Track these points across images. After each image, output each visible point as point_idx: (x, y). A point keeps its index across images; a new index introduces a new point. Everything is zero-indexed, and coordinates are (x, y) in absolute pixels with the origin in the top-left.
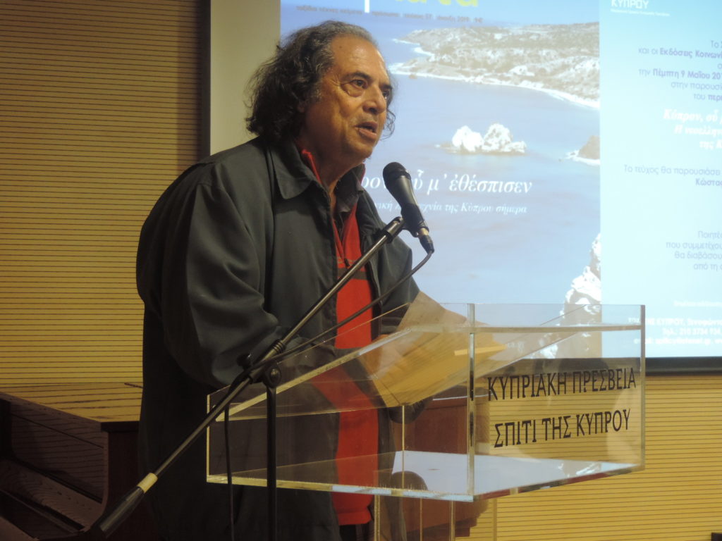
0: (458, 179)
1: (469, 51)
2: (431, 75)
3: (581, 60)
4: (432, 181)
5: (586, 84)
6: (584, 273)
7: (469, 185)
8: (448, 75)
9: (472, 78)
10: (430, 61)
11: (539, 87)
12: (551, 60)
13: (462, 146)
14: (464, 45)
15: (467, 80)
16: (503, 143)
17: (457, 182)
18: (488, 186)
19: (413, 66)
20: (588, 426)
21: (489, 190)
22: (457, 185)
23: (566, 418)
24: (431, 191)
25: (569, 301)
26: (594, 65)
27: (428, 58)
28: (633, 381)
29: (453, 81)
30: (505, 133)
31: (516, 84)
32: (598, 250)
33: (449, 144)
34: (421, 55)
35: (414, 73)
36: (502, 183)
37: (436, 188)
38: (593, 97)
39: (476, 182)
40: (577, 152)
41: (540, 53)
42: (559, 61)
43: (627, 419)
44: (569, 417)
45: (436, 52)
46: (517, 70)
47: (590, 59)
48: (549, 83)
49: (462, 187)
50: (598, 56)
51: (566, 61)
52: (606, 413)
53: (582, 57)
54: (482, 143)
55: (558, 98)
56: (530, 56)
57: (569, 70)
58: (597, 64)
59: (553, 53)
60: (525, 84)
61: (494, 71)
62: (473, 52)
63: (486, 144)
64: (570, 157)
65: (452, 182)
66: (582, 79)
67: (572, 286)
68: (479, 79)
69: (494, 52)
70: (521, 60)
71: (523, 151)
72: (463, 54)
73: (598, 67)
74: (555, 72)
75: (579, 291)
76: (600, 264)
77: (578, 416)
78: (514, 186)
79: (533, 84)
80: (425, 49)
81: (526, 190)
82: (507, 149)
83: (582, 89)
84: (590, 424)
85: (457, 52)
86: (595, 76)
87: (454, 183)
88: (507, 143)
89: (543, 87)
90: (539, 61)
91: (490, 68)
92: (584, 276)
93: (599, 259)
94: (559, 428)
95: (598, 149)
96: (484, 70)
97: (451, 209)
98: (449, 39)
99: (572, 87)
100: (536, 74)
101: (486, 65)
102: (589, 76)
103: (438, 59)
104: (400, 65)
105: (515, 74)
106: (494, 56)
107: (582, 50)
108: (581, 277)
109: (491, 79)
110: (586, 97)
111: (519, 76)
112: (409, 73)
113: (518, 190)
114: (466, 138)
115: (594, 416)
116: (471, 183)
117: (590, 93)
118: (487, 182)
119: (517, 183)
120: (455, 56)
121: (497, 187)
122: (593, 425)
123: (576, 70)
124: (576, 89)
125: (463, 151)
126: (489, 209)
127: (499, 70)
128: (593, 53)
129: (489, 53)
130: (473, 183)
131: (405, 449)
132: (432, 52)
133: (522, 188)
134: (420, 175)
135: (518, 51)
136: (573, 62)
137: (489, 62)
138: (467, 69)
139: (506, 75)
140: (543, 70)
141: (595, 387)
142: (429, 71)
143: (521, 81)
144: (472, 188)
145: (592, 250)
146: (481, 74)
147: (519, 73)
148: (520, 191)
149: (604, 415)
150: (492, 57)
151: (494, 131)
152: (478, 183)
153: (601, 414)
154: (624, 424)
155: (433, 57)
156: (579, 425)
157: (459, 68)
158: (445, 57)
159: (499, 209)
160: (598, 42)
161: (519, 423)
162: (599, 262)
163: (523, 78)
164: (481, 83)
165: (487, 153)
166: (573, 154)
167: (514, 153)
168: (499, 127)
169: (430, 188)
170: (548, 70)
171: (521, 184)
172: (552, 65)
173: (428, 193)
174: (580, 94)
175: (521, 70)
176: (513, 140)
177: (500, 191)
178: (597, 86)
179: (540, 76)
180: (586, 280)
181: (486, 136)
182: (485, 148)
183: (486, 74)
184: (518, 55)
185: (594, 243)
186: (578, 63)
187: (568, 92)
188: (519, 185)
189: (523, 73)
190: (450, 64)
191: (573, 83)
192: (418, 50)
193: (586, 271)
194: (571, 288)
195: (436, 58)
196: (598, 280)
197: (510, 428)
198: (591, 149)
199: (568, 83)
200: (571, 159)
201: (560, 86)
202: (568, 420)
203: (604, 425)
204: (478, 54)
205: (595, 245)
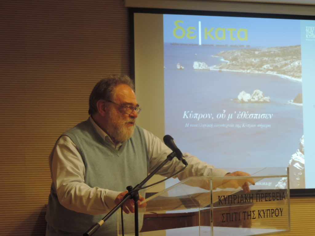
0: (241, 114)
1: (244, 60)
2: (228, 70)
3: (293, 61)
4: (229, 115)
5: (296, 72)
6: (297, 152)
7: (245, 116)
8: (236, 70)
9: (246, 70)
10: (228, 64)
11: (275, 73)
12: (280, 62)
13: (242, 100)
14: (242, 57)
15: (244, 71)
16: (260, 98)
17: (240, 115)
18: (254, 116)
19: (220, 66)
20: (263, 215)
21: (254, 118)
22: (240, 116)
23: (253, 211)
24: (229, 119)
25: (290, 164)
26: (299, 63)
27: (227, 63)
28: (284, 197)
29: (238, 72)
30: (261, 93)
31: (265, 72)
32: (303, 142)
33: (236, 99)
34: (224, 62)
35: (221, 70)
36: (260, 115)
37: (231, 117)
38: (299, 77)
39: (248, 115)
40: (292, 101)
41: (275, 59)
42: (284, 62)
43: (281, 212)
44: (255, 211)
45: (230, 60)
46: (265, 66)
47: (297, 61)
48: (279, 72)
49: (243, 117)
50: (300, 59)
51: (286, 62)
52: (272, 210)
53: (294, 60)
54: (251, 98)
55: (283, 78)
56: (271, 60)
57: (288, 66)
58: (300, 63)
59: (281, 59)
60: (269, 73)
61: (255, 67)
62: (246, 60)
63: (253, 98)
64: (290, 103)
65: (238, 115)
66: (294, 69)
67: (292, 158)
68: (249, 71)
69: (255, 59)
70: (267, 63)
71: (268, 101)
72: (242, 61)
73: (301, 64)
74: (282, 67)
75: (295, 160)
76: (304, 148)
77: (259, 211)
78: (265, 116)
79: (272, 72)
80: (225, 59)
81: (270, 117)
82: (261, 100)
83: (294, 74)
84: (264, 214)
85: (239, 60)
86: (299, 68)
87: (239, 115)
88: (262, 98)
89: (277, 74)
90: (275, 62)
91: (253, 66)
92: (297, 153)
93: (303, 146)
94: (250, 215)
95: (302, 99)
96: (251, 67)
97: (238, 126)
98: (236, 55)
99: (289, 73)
100: (274, 68)
101: (252, 65)
102: (297, 68)
103: (231, 63)
104: (215, 66)
105: (264, 68)
106: (255, 61)
107: (294, 57)
108: (295, 154)
109: (254, 71)
110: (296, 77)
111: (266, 69)
112: (218, 70)
113: (267, 117)
114: (244, 96)
115: (266, 211)
116: (246, 115)
117: (298, 75)
118: (253, 114)
119: (266, 115)
120: (238, 62)
121: (258, 116)
122: (266, 215)
123: (291, 66)
124: (292, 74)
125: (243, 102)
126: (254, 126)
127: (257, 67)
128: (299, 58)
129: (253, 60)
130: (247, 115)
131: (200, 225)
132: (228, 60)
133: (269, 116)
134: (224, 112)
135: (266, 59)
136: (290, 62)
137: (253, 64)
138: (244, 67)
139: (260, 69)
140: (276, 66)
141: (266, 200)
142: (227, 68)
143: (267, 71)
144: (247, 117)
145: (300, 142)
146: (249, 69)
147: (266, 68)
148: (268, 118)
149: (271, 210)
150: (254, 61)
151: (256, 93)
152: (250, 115)
153: (269, 210)
154: (280, 214)
155: (229, 62)
156: (259, 214)
157: (240, 67)
158: (234, 62)
159: (259, 125)
160: (300, 53)
161: (232, 213)
162: (303, 147)
163: (268, 70)
164: (249, 73)
165: (253, 102)
166: (291, 101)
167: (265, 102)
168: (258, 91)
169: (229, 118)
170: (279, 66)
171: (268, 115)
172: (281, 64)
173: (228, 120)
174: (293, 76)
175: (267, 66)
176: (264, 96)
177: (259, 118)
178: (301, 72)
179: (275, 69)
180: (298, 155)
181: (253, 95)
182: (252, 100)
183: (252, 69)
184: (265, 60)
185: (301, 139)
186: (292, 63)
187: (288, 75)
188: (267, 115)
189: (268, 68)
190: (236, 65)
191: (290, 71)
192: (222, 60)
193: (298, 151)
194: (291, 159)
195: (230, 62)
196: (303, 155)
197: (228, 215)
198: (299, 99)
199: (288, 72)
200: (290, 104)
201: (284, 73)
202: (254, 212)
203: (271, 215)
204: (248, 61)
205: (302, 140)
